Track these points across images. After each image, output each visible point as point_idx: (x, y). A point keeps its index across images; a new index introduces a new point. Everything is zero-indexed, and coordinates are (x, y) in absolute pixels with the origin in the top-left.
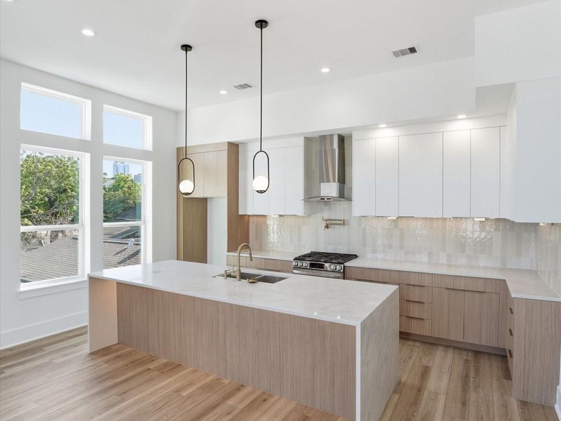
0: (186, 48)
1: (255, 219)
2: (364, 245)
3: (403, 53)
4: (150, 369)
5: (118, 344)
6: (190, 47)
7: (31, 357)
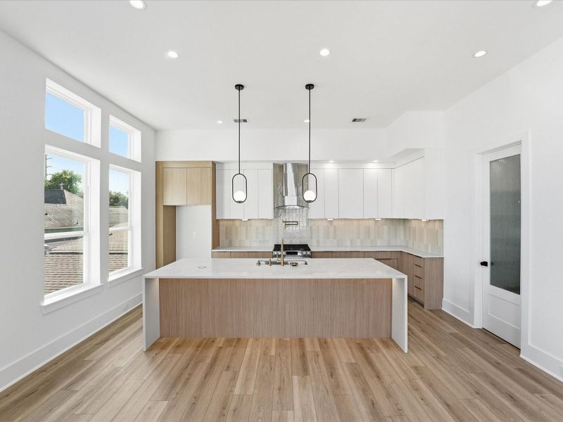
0: (239, 87)
1: (225, 222)
2: (311, 238)
3: (360, 120)
4: (221, 348)
5: (161, 337)
6: (242, 86)
7: (82, 371)
